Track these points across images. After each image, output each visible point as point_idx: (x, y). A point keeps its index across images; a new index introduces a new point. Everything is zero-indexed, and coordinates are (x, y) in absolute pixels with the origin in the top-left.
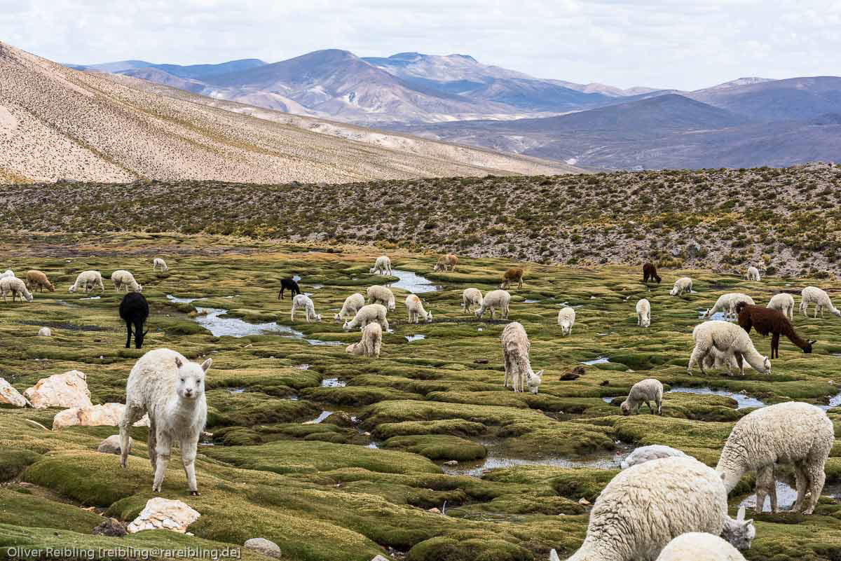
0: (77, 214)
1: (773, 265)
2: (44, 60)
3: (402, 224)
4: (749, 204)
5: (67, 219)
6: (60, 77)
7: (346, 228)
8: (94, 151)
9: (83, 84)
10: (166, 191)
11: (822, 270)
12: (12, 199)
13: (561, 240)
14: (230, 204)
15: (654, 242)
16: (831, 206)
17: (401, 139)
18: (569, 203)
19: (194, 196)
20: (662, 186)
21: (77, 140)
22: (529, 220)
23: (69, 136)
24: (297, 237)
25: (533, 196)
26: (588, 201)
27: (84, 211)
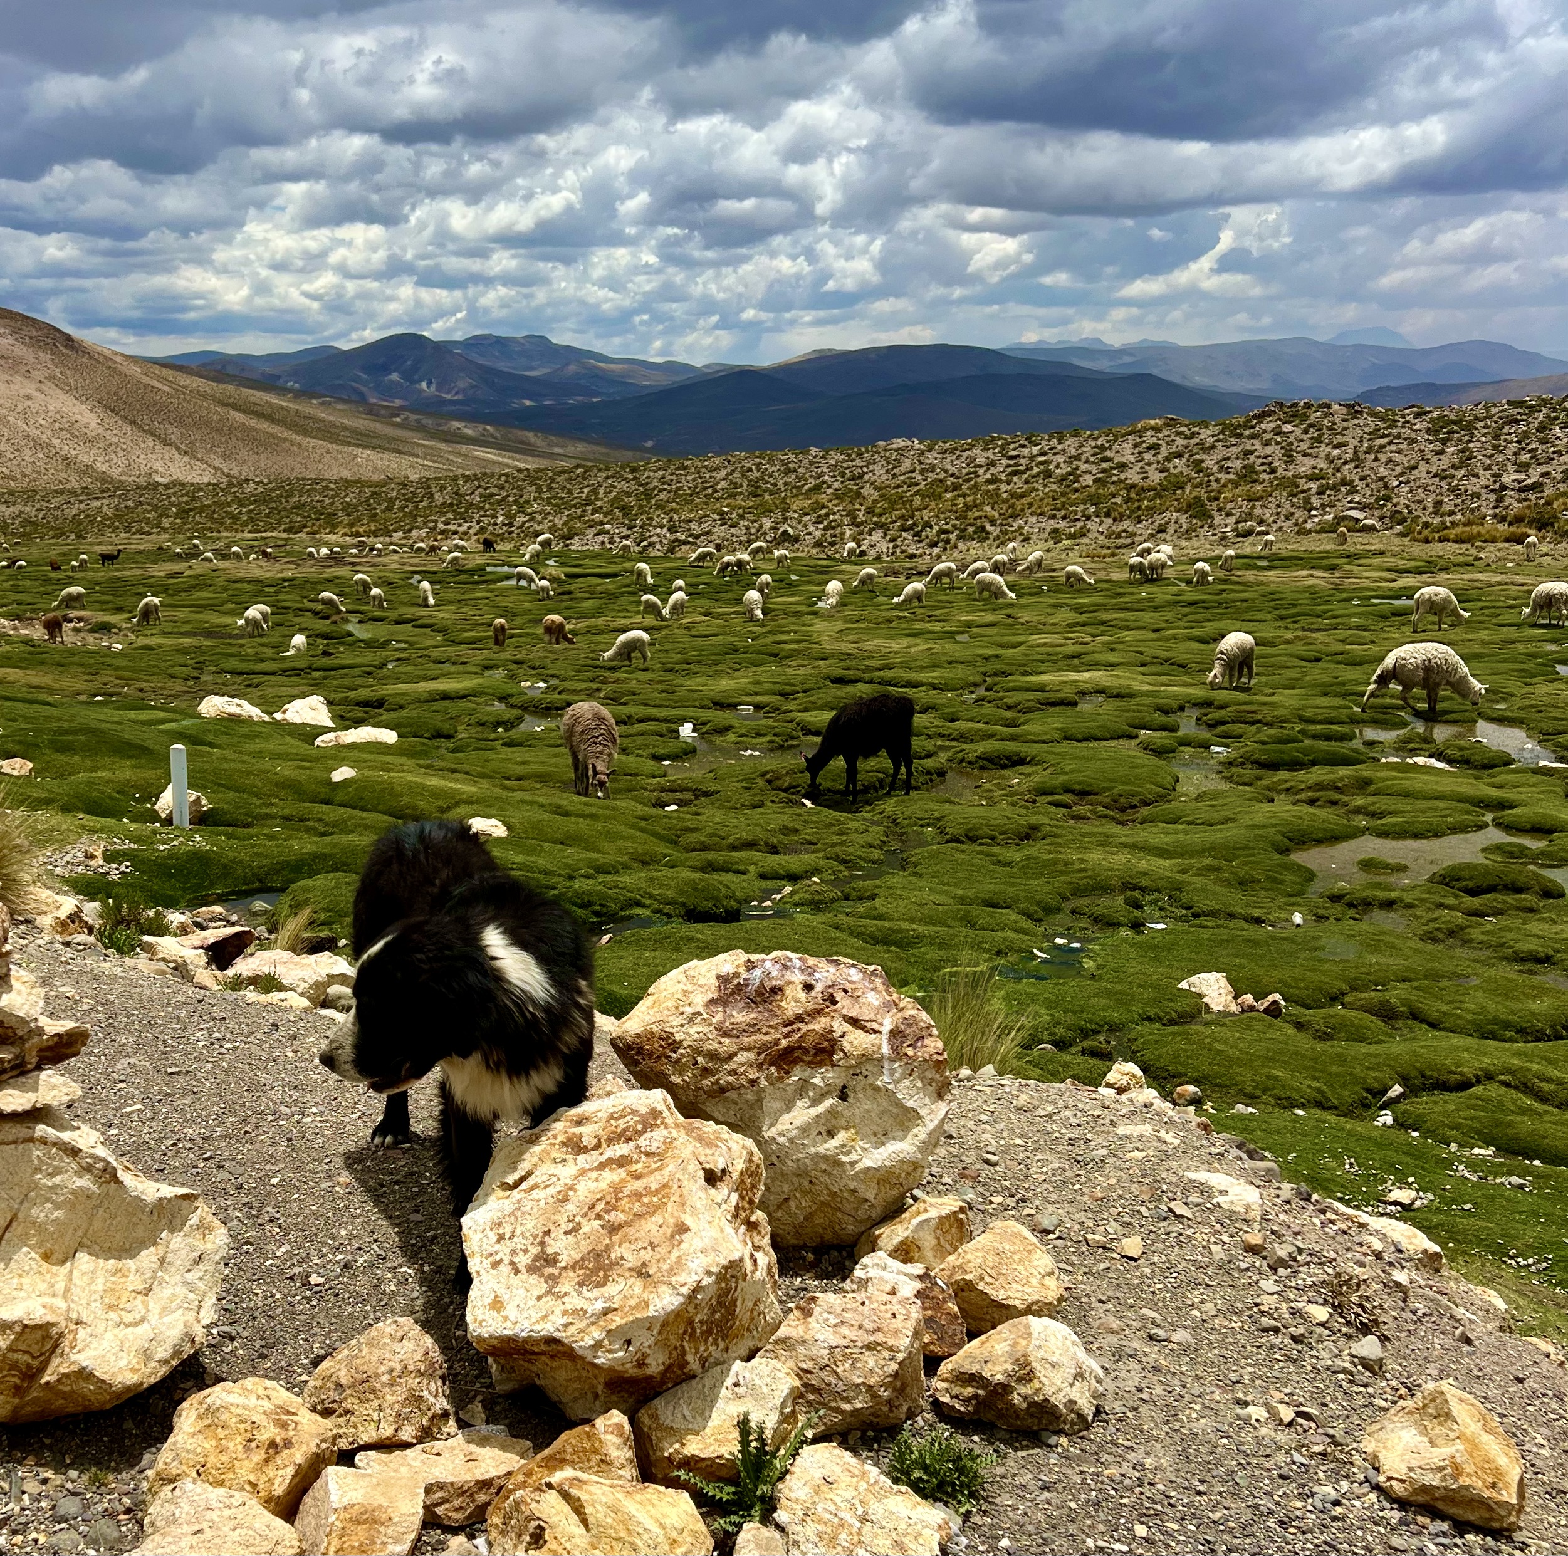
0: (177, 515)
1: (864, 548)
2: (117, 353)
3: (500, 519)
4: (836, 485)
5: (166, 522)
6: (135, 370)
7: (446, 523)
8: (178, 448)
9: (159, 378)
10: (261, 489)
11: (912, 550)
12: (106, 502)
13: (658, 530)
14: (327, 501)
15: (747, 528)
16: (917, 484)
17: (481, 427)
18: (661, 490)
19: (290, 494)
20: (750, 470)
21: (159, 437)
22: (625, 510)
23: (152, 434)
24: (400, 534)
25: (624, 485)
26: (678, 489)
27: (183, 513)
